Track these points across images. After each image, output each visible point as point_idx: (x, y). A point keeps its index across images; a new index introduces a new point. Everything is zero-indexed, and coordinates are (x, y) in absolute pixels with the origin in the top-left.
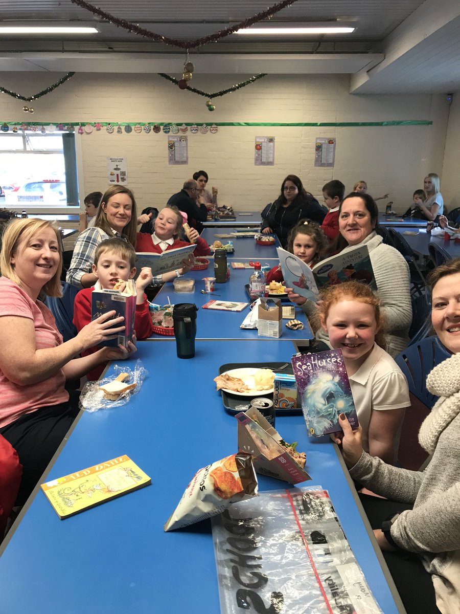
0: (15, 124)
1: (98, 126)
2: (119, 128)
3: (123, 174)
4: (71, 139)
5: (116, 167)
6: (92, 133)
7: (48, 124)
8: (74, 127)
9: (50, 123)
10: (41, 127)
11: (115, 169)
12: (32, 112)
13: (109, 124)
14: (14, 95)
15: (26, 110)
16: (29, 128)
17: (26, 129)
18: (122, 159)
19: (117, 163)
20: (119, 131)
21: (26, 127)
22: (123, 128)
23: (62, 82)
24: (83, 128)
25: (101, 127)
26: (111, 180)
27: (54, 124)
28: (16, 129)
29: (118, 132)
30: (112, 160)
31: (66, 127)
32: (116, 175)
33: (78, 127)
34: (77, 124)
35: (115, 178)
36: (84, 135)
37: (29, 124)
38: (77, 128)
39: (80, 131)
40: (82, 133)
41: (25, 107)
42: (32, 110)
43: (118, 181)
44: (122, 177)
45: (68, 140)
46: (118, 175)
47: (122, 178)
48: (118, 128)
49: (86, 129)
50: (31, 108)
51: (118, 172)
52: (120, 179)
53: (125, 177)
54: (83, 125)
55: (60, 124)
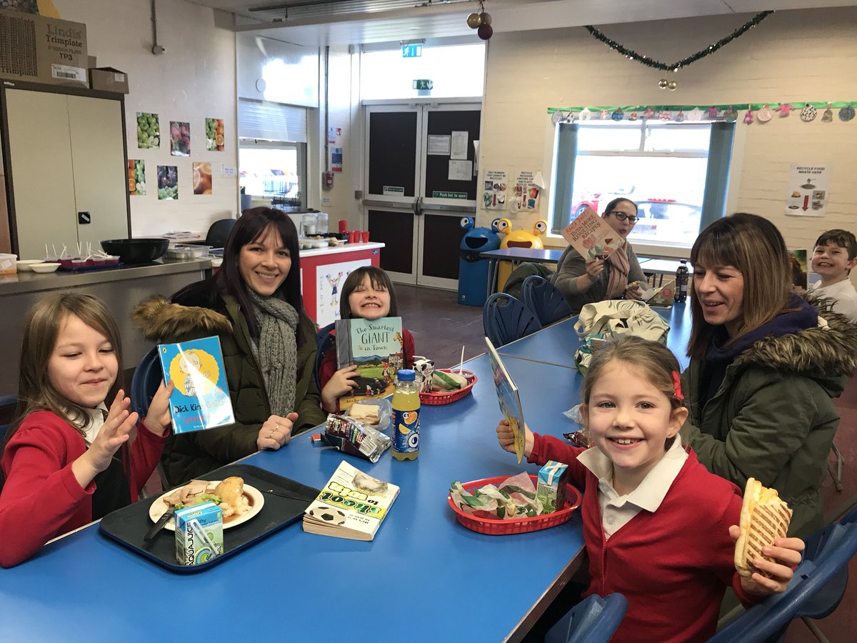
0: (636, 110)
1: (784, 110)
2: (828, 112)
3: (820, 195)
4: (726, 132)
5: (806, 183)
6: (768, 123)
7: (690, 108)
8: (738, 111)
9: (695, 107)
10: (678, 113)
11: (804, 187)
12: (673, 88)
13: (808, 105)
14: (648, 62)
15: (663, 85)
16: (657, 115)
17: (651, 117)
18: (823, 169)
19: (811, 176)
20: (827, 117)
21: (652, 113)
22: (836, 112)
23: (737, 34)
24: (754, 113)
25: (791, 112)
26: (793, 205)
27: (701, 108)
28: (636, 116)
29: (825, 119)
30: (801, 170)
31: (723, 112)
32: (802, 199)
33: (745, 112)
34: (744, 107)
35: (800, 202)
36: (754, 125)
37: (658, 109)
38: (742, 114)
39: (748, 119)
40: (749, 123)
41: (663, 81)
42: (675, 84)
43: (805, 208)
44: (816, 201)
45: (722, 132)
46: (807, 198)
47: (815, 204)
48: (826, 112)
49: (758, 115)
50: (673, 82)
51: (810, 192)
52: (810, 205)
53: (822, 202)
54: (755, 108)
55: (713, 107)
